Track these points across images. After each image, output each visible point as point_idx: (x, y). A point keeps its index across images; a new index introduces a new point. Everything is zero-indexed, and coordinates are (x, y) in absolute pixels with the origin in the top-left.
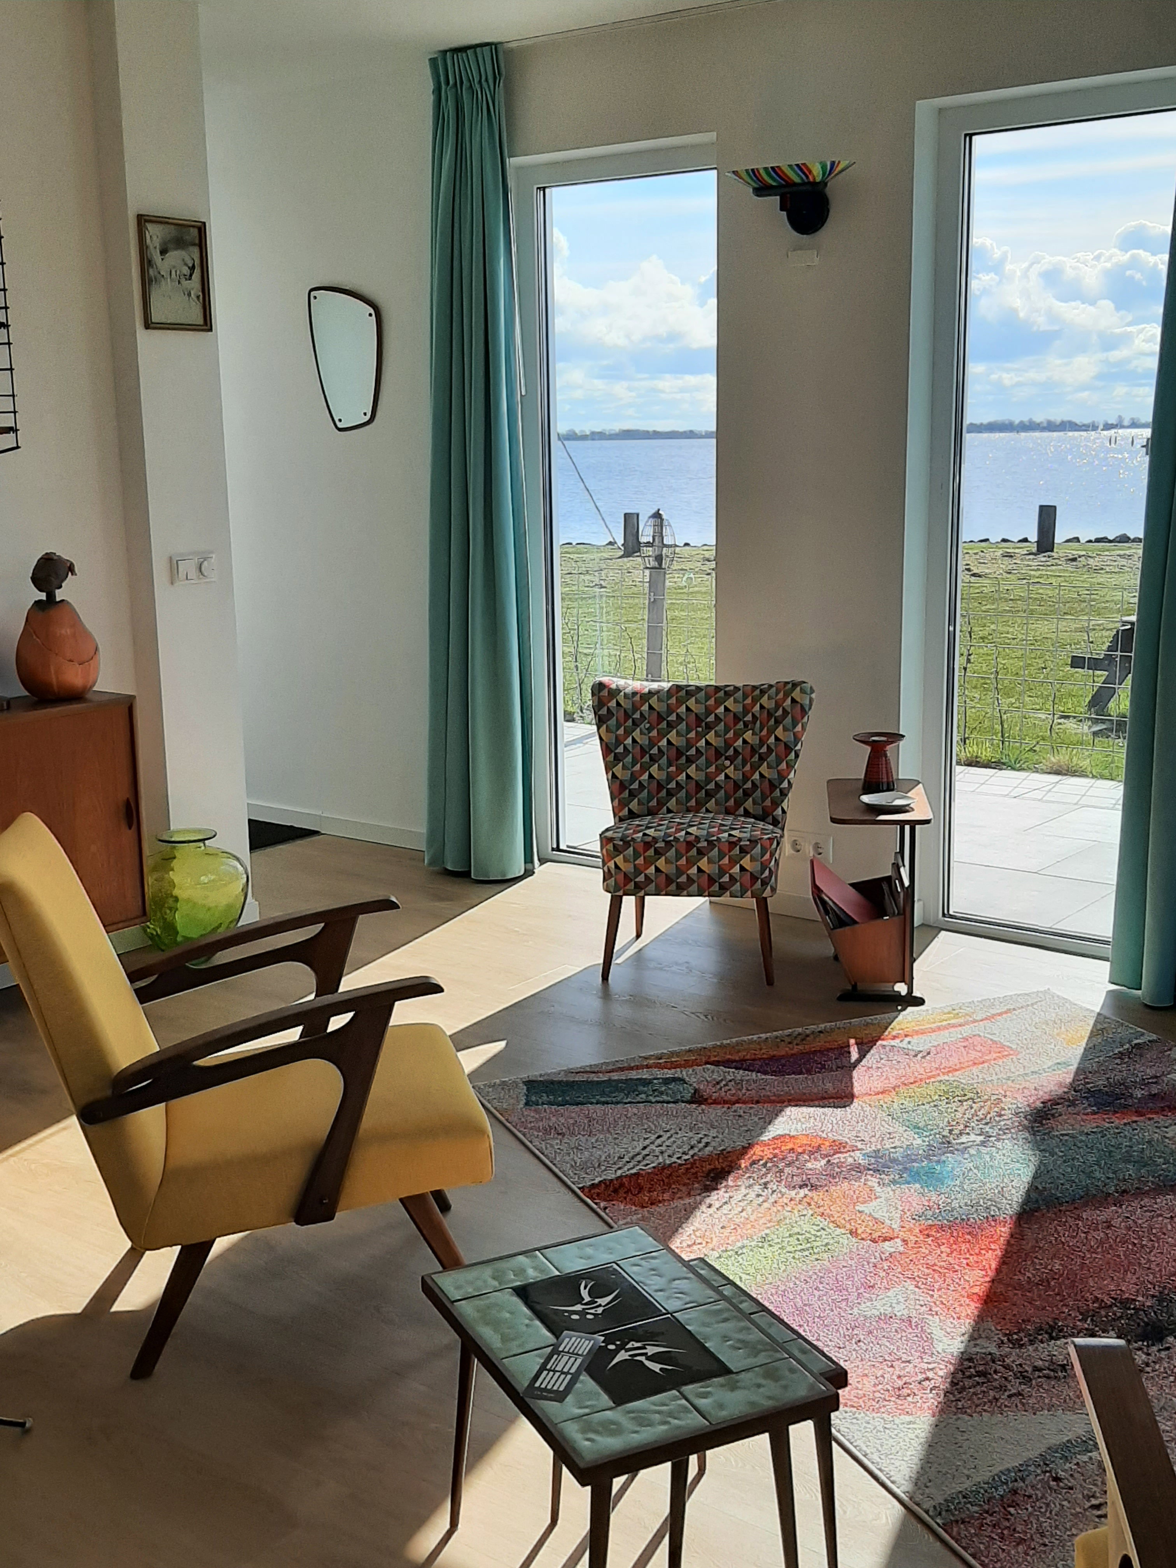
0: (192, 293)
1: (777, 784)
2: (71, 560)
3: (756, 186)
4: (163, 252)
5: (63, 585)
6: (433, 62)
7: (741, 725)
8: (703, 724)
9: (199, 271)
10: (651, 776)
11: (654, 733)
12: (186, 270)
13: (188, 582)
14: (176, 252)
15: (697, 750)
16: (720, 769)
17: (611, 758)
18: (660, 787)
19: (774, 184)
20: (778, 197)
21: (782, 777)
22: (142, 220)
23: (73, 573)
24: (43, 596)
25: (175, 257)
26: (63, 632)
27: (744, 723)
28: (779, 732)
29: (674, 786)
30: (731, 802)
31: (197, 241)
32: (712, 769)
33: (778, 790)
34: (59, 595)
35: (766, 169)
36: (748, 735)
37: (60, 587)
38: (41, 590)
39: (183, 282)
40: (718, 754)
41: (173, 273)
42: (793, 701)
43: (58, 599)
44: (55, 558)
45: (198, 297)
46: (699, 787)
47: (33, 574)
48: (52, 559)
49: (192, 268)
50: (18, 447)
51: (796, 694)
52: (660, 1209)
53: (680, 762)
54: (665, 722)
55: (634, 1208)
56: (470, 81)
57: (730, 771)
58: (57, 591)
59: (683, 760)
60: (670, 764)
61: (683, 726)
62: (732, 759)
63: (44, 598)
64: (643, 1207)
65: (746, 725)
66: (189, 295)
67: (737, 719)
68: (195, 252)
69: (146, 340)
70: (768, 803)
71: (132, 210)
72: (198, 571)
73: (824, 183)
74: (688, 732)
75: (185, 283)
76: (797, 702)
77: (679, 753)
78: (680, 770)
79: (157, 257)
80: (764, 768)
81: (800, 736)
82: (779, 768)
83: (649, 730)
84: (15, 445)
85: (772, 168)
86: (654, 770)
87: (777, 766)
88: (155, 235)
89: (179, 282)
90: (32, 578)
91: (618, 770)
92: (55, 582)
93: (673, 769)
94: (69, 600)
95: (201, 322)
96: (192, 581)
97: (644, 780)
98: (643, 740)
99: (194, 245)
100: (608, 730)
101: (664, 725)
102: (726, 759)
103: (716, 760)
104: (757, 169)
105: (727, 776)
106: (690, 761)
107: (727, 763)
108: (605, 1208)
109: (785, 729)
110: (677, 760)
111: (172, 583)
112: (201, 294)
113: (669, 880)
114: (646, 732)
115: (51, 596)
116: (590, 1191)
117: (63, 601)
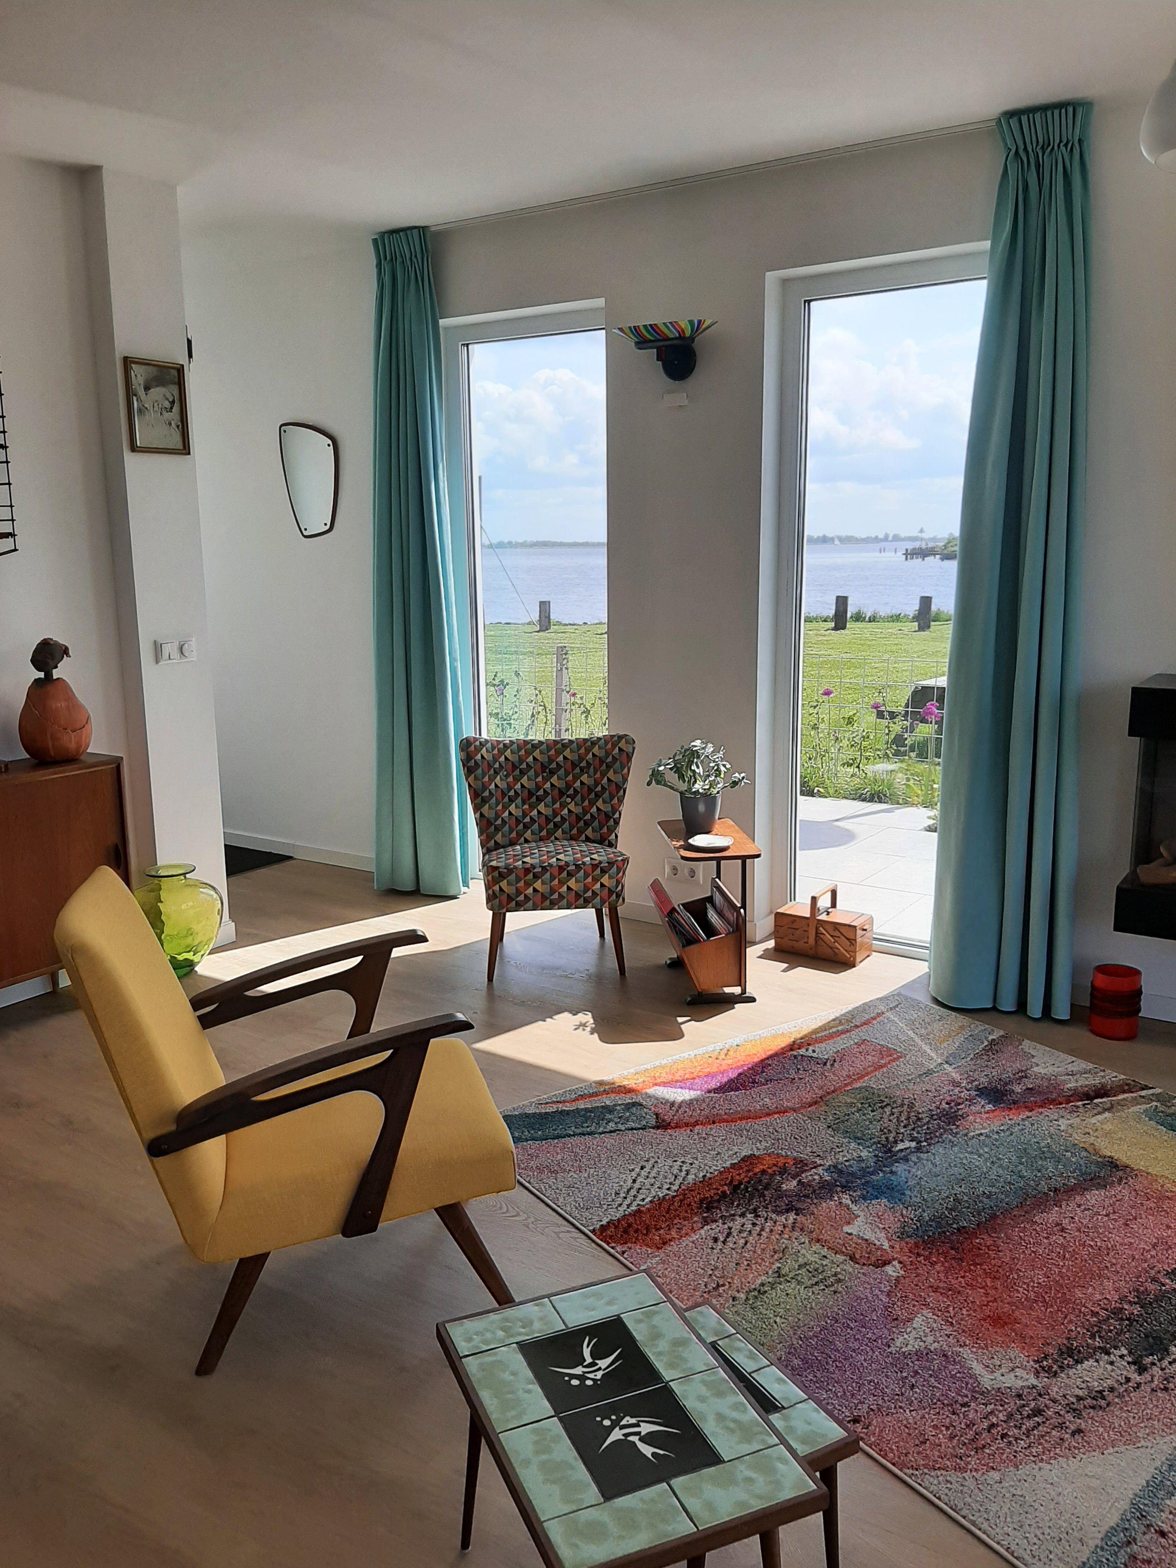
0: (172, 422)
1: (611, 815)
2: (67, 645)
3: (636, 340)
4: (147, 388)
5: (59, 665)
6: (375, 241)
7: (577, 770)
8: (547, 770)
9: (179, 404)
10: (510, 813)
11: (511, 779)
12: (167, 404)
13: (170, 661)
14: (158, 389)
15: (545, 791)
16: (563, 806)
17: (479, 800)
18: (518, 822)
19: (653, 339)
20: (655, 350)
21: (615, 810)
22: (127, 362)
23: (68, 655)
24: (41, 675)
25: (157, 393)
26: (59, 705)
27: (580, 768)
28: (611, 774)
29: (529, 820)
30: (575, 831)
31: (177, 380)
32: (557, 805)
33: (612, 820)
34: (56, 674)
35: (645, 326)
36: (584, 778)
37: (56, 667)
38: (39, 670)
39: (164, 413)
40: (561, 793)
41: (156, 405)
42: (620, 750)
43: (55, 677)
44: (52, 643)
45: (178, 426)
46: (548, 820)
47: (33, 657)
48: (49, 644)
49: (173, 403)
50: (15, 550)
51: (622, 744)
52: (673, 1247)
53: (531, 800)
54: (518, 770)
55: (650, 1251)
56: (402, 257)
57: (572, 807)
58: (54, 671)
59: (534, 799)
60: (524, 803)
61: (532, 772)
62: (573, 797)
63: (43, 676)
64: (658, 1248)
65: (582, 769)
66: (170, 424)
67: (574, 765)
68: (175, 390)
69: (132, 461)
70: (605, 830)
71: (119, 354)
72: (179, 651)
73: (692, 339)
74: (536, 777)
75: (167, 415)
76: (624, 751)
77: (531, 794)
78: (532, 807)
79: (141, 392)
80: (599, 803)
81: (626, 776)
82: (612, 803)
83: (507, 776)
84: (13, 548)
85: (650, 325)
86: (512, 808)
87: (611, 801)
88: (139, 375)
89: (161, 414)
90: (31, 660)
91: (485, 809)
92: (51, 663)
93: (526, 807)
94: (64, 678)
95: (180, 446)
96: (174, 661)
97: (506, 817)
98: (503, 785)
99: (175, 384)
100: (476, 778)
101: (517, 772)
102: (568, 796)
103: (560, 798)
104: (638, 326)
105: (569, 811)
106: (539, 800)
107: (569, 800)
108: (624, 1252)
109: (615, 772)
110: (529, 800)
111: (157, 662)
112: (179, 423)
113: (544, 898)
114: (504, 778)
115: (49, 675)
116: (601, 1234)
117: (58, 679)
